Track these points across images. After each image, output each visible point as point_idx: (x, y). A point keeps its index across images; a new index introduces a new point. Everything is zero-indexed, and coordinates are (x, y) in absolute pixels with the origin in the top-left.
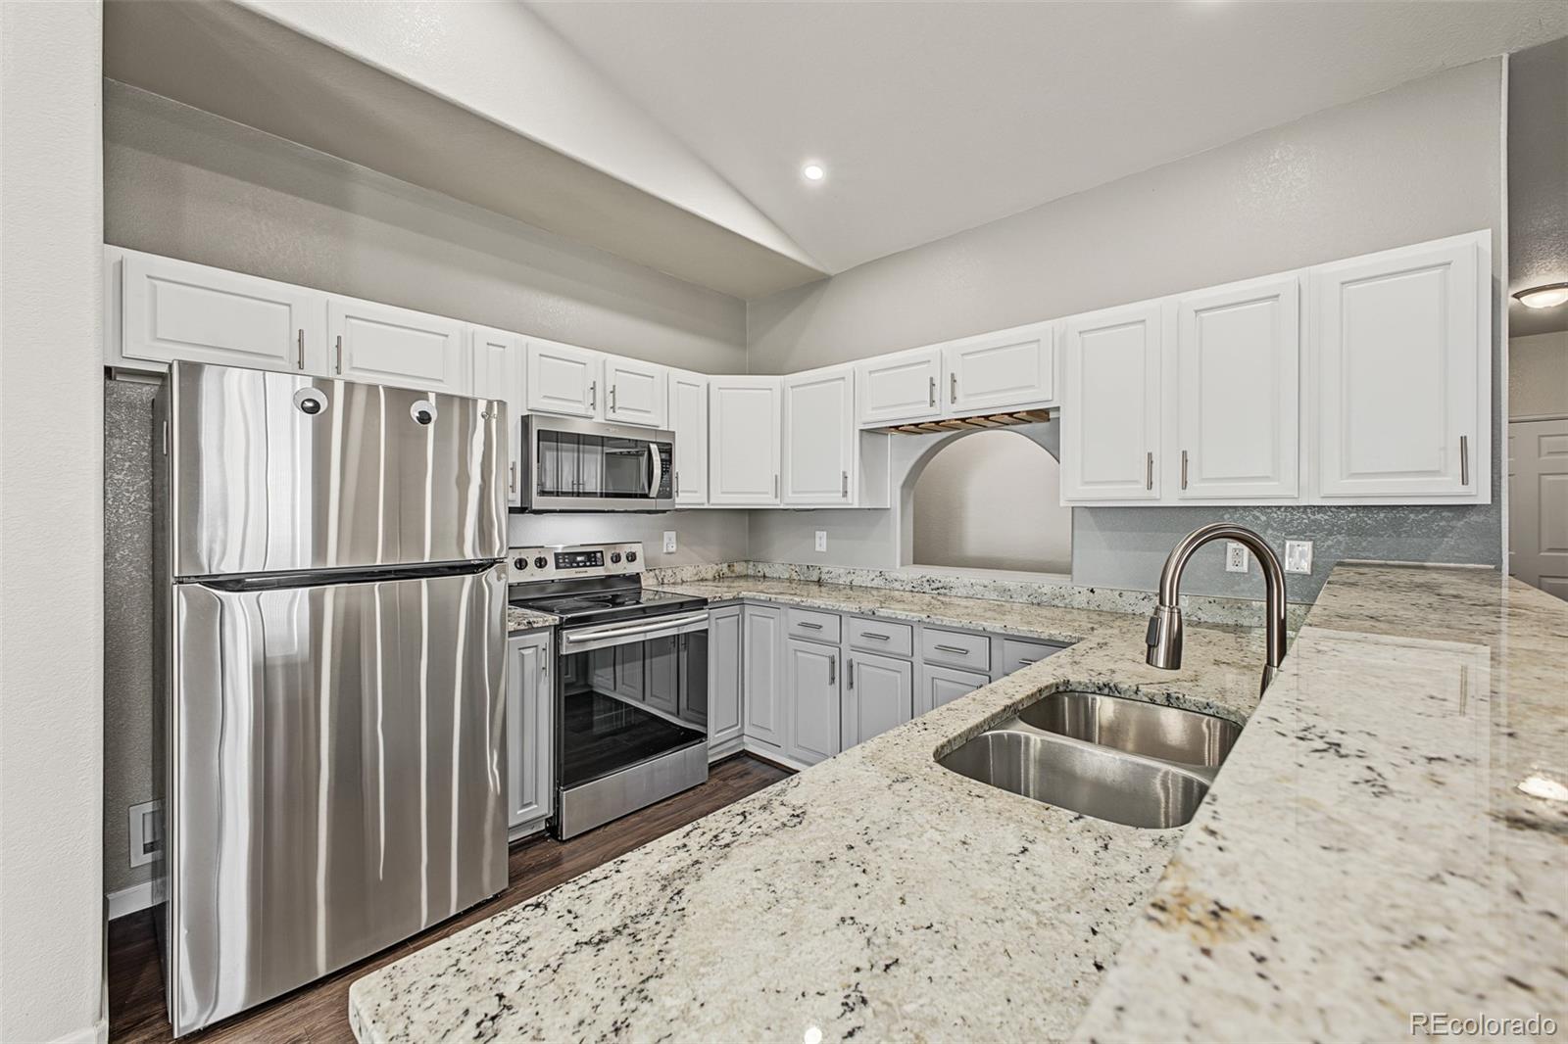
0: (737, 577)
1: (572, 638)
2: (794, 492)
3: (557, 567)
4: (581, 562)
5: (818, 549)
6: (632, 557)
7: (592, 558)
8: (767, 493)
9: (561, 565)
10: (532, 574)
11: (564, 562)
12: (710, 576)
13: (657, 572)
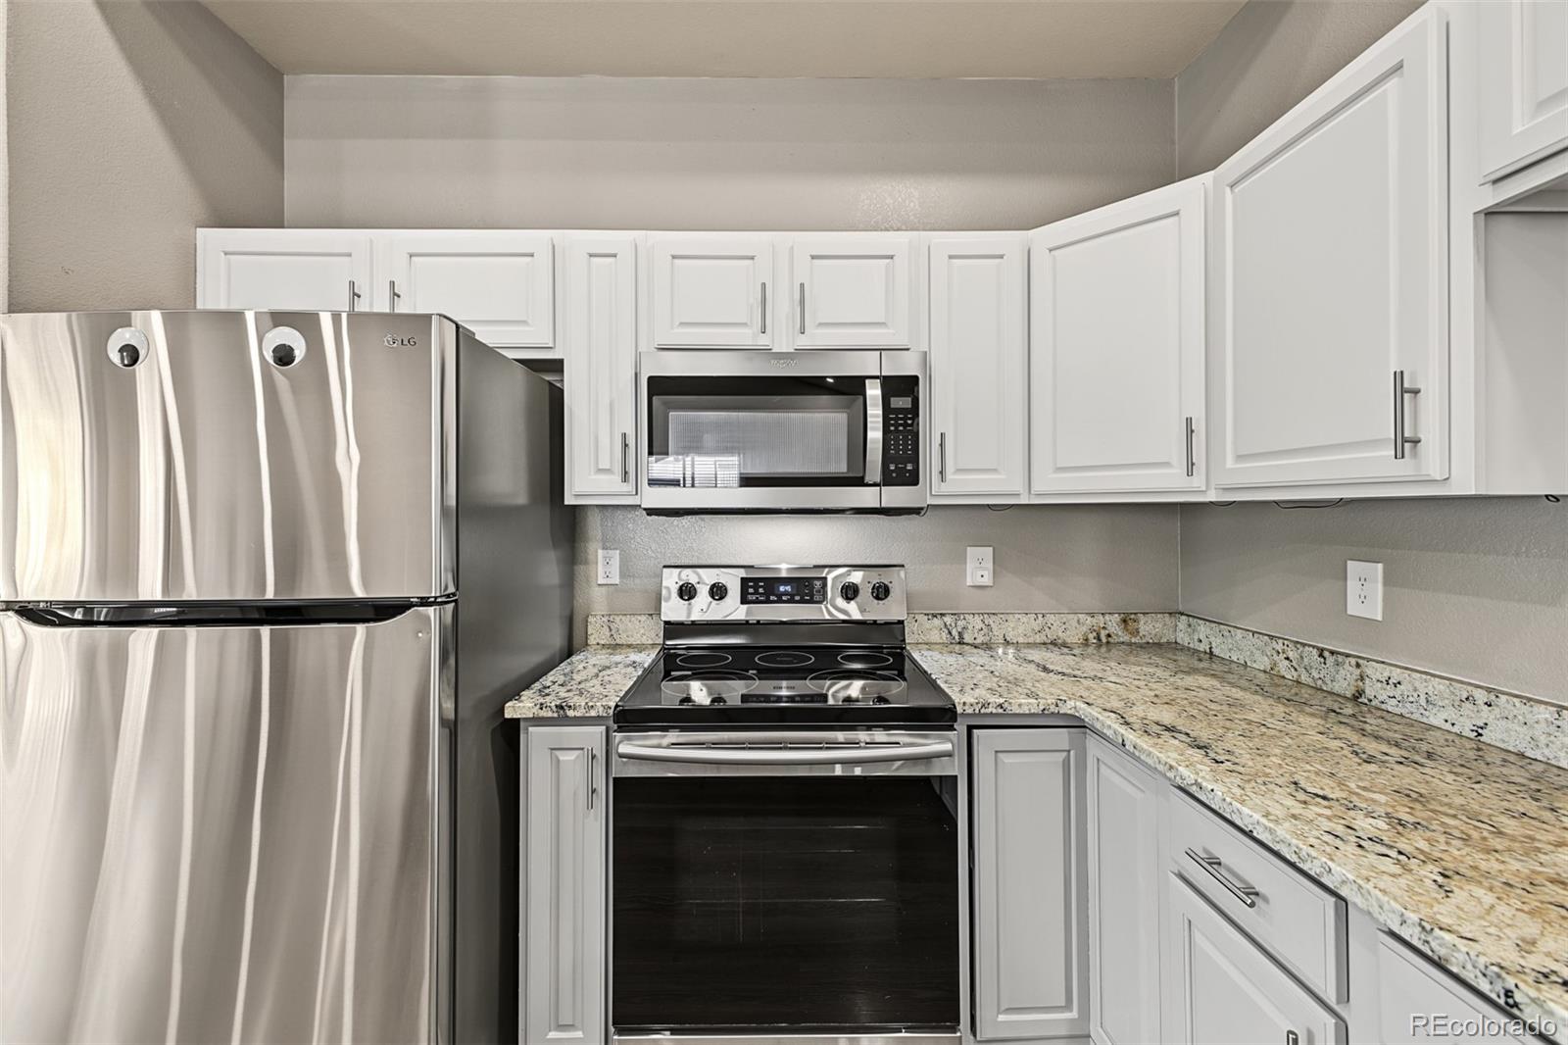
0: (1141, 646)
1: (624, 749)
2: (1240, 458)
3: (744, 601)
4: (786, 593)
5: (1354, 608)
6: (881, 592)
7: (806, 588)
8: (1167, 464)
9: (750, 597)
10: (702, 609)
11: (756, 592)
12: (1074, 636)
13: (948, 619)
